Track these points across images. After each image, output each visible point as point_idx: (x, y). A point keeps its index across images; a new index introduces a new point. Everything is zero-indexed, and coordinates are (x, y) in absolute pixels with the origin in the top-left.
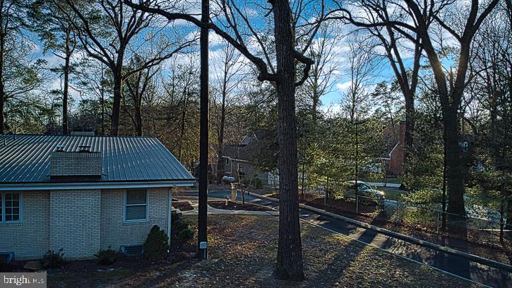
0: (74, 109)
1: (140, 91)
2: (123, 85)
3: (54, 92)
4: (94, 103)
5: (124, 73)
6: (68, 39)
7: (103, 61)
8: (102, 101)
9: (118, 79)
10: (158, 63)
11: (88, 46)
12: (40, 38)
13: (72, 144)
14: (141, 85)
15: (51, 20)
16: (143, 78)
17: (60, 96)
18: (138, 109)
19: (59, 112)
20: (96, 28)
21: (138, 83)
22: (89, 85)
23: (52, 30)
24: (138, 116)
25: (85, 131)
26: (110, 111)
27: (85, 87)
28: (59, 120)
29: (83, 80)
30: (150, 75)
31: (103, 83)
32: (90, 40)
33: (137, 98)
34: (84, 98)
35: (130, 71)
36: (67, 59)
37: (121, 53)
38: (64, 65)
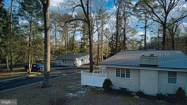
0: (148, 41)
1: (174, 32)
2: (167, 30)
3: (141, 35)
4: (155, 38)
5: (167, 25)
6: (146, 16)
7: (159, 22)
8: (158, 37)
9: (165, 28)
10: (181, 20)
11: (153, 18)
12: (137, 18)
13: (148, 53)
14: (174, 29)
15: (140, 11)
16: (175, 26)
17: (144, 36)
18: (173, 39)
19: (143, 42)
20: (156, 10)
21: (173, 29)
22: (154, 32)
23: (141, 14)
24: (173, 42)
25: (152, 48)
26: (161, 41)
27: (152, 33)
28: (143, 45)
29: (152, 30)
30: (178, 25)
31: (159, 30)
32: (154, 15)
33: (172, 35)
34: (152, 37)
35: (170, 25)
36: (146, 23)
37: (166, 18)
38: (145, 26)
